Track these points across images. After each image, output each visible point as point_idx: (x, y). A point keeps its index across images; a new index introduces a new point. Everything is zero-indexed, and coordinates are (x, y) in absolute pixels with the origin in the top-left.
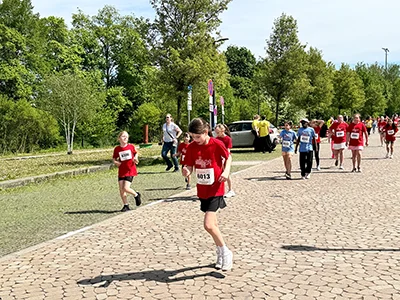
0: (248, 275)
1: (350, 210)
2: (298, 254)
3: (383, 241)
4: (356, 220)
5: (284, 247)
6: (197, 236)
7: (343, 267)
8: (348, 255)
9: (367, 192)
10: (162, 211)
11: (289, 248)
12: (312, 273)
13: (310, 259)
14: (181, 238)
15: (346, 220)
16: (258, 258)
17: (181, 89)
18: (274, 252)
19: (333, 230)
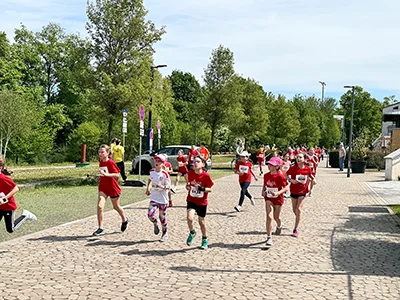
2: (183, 274)
3: (261, 262)
6: (97, 256)
7: (216, 284)
8: (225, 274)
11: (176, 268)
12: (187, 289)
13: (191, 277)
14: (81, 258)
16: (146, 276)
17: (112, 112)
18: (162, 271)
19: (223, 252)
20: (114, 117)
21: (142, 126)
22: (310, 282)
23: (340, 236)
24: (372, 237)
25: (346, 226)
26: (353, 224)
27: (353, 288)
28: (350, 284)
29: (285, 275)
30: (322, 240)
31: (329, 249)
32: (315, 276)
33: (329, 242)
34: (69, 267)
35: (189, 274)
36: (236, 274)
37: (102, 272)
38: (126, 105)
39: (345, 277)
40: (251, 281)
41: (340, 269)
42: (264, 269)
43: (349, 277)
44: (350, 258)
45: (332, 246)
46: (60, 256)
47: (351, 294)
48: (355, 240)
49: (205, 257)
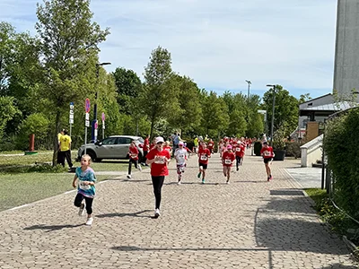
1: (181, 216)
2: (123, 253)
3: (194, 241)
4: (182, 224)
5: (113, 248)
6: (43, 238)
7: (153, 261)
8: (161, 253)
9: (202, 201)
10: (20, 216)
11: (118, 248)
13: (131, 256)
14: (28, 240)
15: (175, 224)
16: (88, 255)
17: (60, 105)
18: (104, 251)
19: (160, 232)
20: (61, 109)
21: (87, 118)
22: (236, 258)
23: (263, 216)
24: (290, 217)
25: (268, 207)
26: (274, 205)
27: (273, 262)
28: (271, 259)
29: (215, 252)
30: (247, 219)
31: (253, 228)
32: (241, 252)
33: (253, 221)
34: (17, 248)
35: (129, 253)
36: (172, 252)
37: (47, 252)
38: (74, 98)
39: (266, 253)
40: (185, 258)
41: (262, 246)
42: (196, 247)
43: (270, 253)
44: (272, 236)
45: (256, 225)
46: (8, 238)
47: (271, 267)
48: (275, 220)
49: (143, 237)
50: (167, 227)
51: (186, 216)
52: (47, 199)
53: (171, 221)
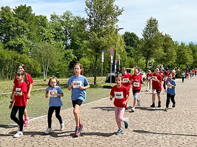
0: (113, 143)
1: (172, 115)
2: (140, 135)
3: (184, 130)
4: (174, 120)
5: (134, 131)
6: (94, 123)
7: (160, 141)
8: (164, 136)
9: (183, 106)
11: (136, 131)
12: (144, 143)
13: (145, 137)
14: (86, 124)
15: (169, 119)
17: (97, 52)
18: (129, 133)
19: (160, 124)
20: (98, 54)
21: (112, 58)
35: (144, 135)
36: (171, 136)
38: (105, 48)
40: (180, 140)
49: (150, 126)
50: (164, 121)
51: (175, 115)
52: (92, 102)
53: (166, 117)
